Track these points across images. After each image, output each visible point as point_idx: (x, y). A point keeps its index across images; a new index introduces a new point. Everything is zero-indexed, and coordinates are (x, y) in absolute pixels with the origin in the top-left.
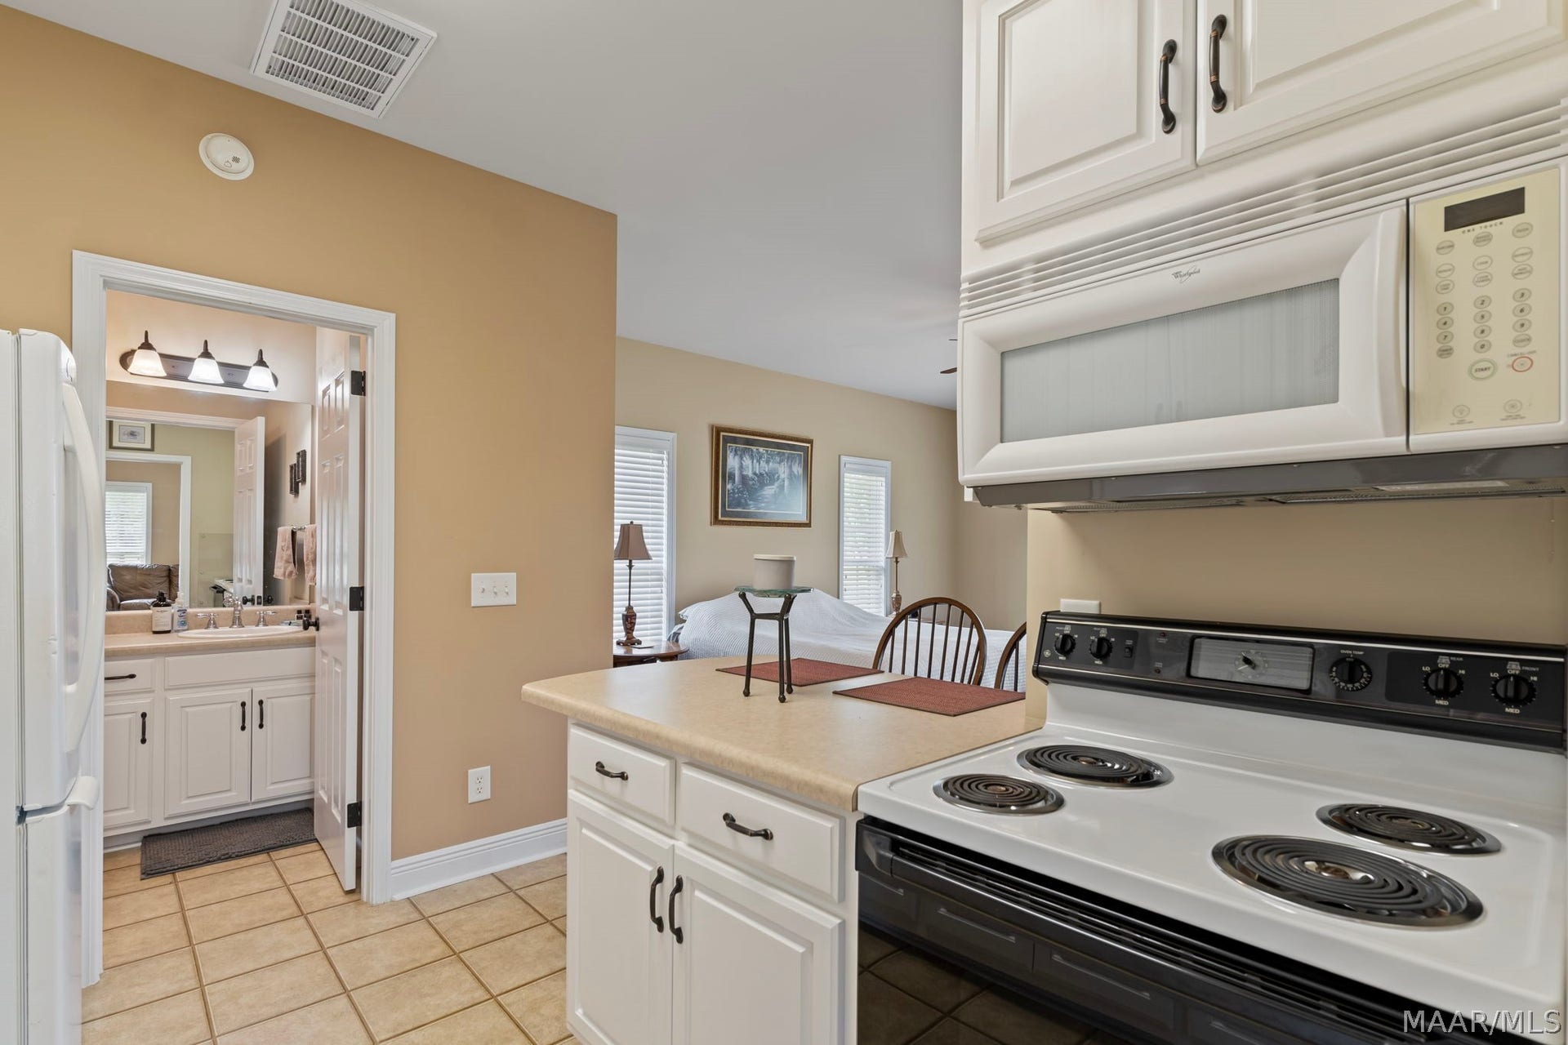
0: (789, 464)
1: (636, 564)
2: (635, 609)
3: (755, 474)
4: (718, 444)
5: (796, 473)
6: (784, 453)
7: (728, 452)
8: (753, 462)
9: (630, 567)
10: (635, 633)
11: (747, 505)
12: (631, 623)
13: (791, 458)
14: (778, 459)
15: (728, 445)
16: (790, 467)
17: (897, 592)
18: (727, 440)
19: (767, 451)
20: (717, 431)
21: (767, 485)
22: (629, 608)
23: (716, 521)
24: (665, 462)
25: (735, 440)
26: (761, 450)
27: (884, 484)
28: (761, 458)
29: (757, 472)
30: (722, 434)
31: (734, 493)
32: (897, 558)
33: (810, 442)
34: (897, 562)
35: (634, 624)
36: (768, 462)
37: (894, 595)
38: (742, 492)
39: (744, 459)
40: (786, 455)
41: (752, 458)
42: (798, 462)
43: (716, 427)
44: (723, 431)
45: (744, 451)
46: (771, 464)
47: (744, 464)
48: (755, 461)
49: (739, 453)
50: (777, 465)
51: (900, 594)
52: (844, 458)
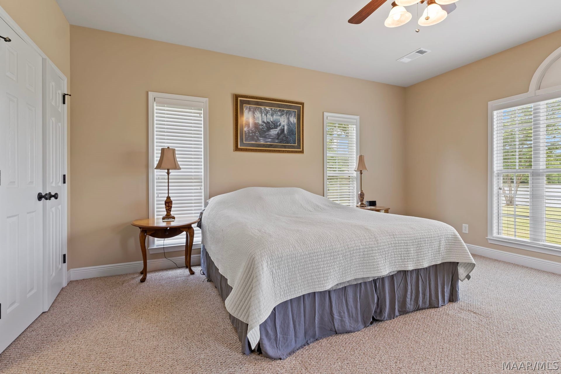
0: (288, 116)
1: (173, 172)
2: (171, 198)
3: (264, 122)
4: (237, 105)
5: (292, 122)
6: (283, 111)
7: (244, 109)
8: (262, 115)
9: (168, 173)
10: (172, 213)
11: (259, 140)
12: (168, 206)
13: (288, 113)
14: (279, 113)
15: (244, 105)
16: (288, 119)
17: (362, 191)
18: (242, 102)
19: (272, 109)
20: (236, 97)
21: (272, 129)
22: (168, 198)
23: (237, 149)
24: (202, 115)
25: (248, 103)
26: (267, 108)
27: (355, 129)
28: (267, 113)
29: (265, 121)
30: (239, 99)
31: (249, 133)
32: (361, 171)
33: (303, 104)
34: (361, 173)
35: (171, 207)
36: (272, 115)
37: (360, 193)
38: (255, 133)
39: (256, 113)
40: (285, 111)
41: (261, 113)
42: (293, 115)
43: (235, 95)
44: (240, 97)
45: (255, 109)
46: (274, 116)
47: (255, 116)
48: (263, 115)
49: (252, 110)
50: (279, 117)
51: (363, 192)
52: (326, 114)
